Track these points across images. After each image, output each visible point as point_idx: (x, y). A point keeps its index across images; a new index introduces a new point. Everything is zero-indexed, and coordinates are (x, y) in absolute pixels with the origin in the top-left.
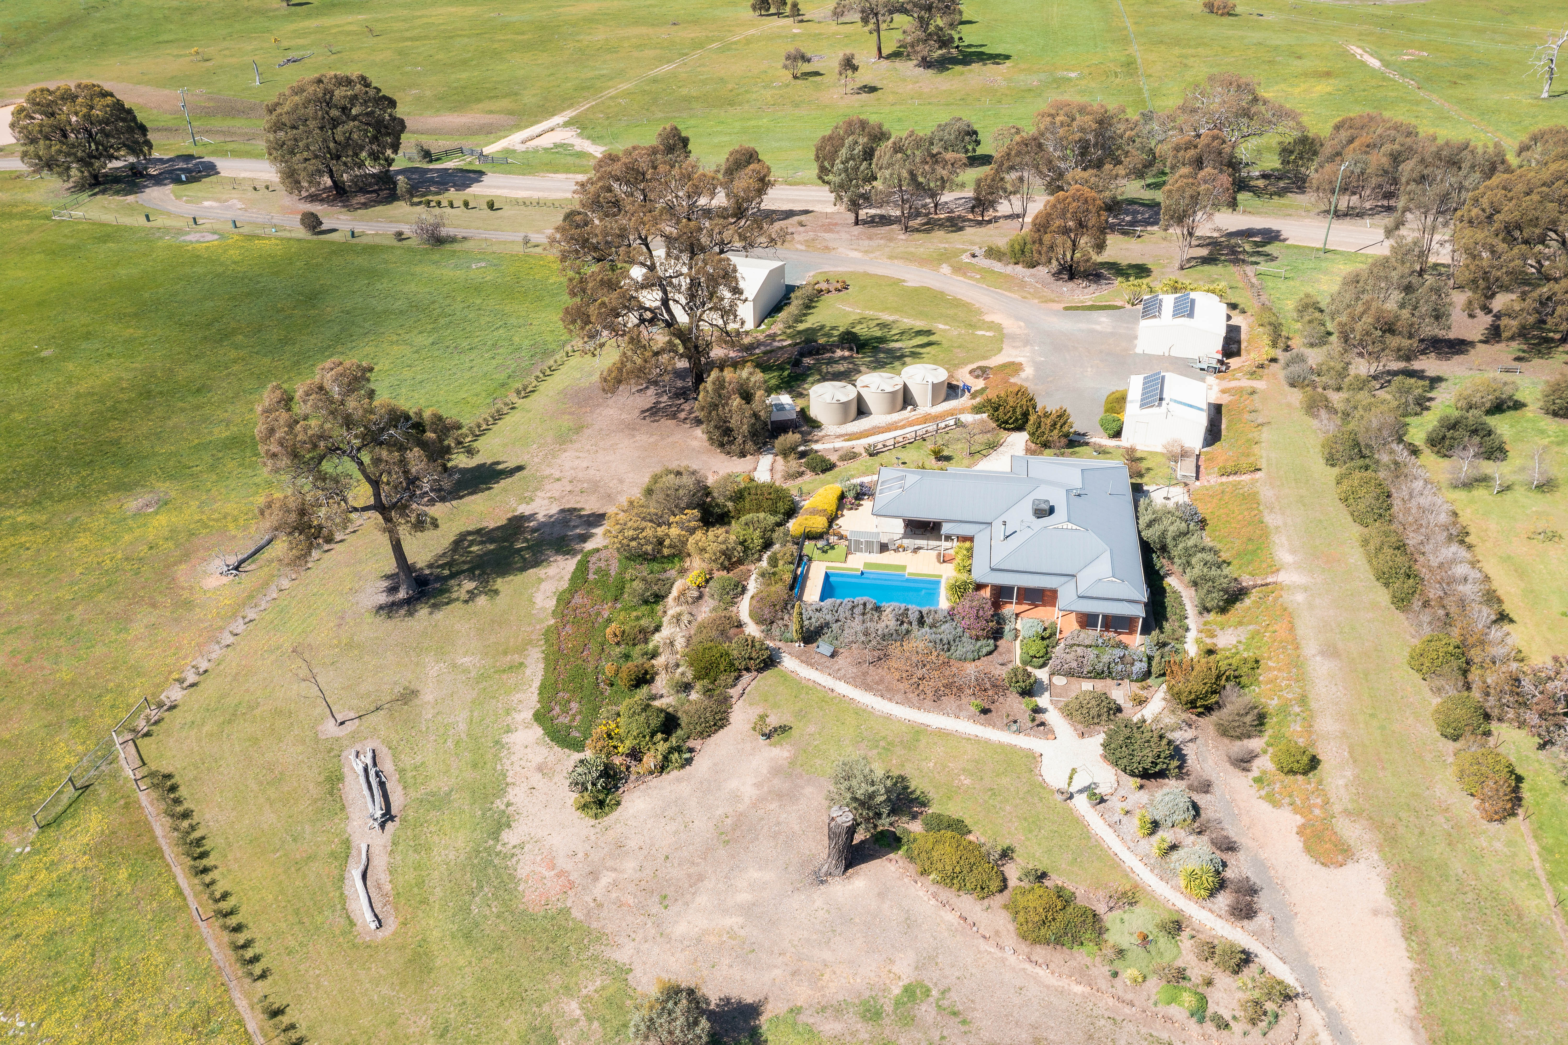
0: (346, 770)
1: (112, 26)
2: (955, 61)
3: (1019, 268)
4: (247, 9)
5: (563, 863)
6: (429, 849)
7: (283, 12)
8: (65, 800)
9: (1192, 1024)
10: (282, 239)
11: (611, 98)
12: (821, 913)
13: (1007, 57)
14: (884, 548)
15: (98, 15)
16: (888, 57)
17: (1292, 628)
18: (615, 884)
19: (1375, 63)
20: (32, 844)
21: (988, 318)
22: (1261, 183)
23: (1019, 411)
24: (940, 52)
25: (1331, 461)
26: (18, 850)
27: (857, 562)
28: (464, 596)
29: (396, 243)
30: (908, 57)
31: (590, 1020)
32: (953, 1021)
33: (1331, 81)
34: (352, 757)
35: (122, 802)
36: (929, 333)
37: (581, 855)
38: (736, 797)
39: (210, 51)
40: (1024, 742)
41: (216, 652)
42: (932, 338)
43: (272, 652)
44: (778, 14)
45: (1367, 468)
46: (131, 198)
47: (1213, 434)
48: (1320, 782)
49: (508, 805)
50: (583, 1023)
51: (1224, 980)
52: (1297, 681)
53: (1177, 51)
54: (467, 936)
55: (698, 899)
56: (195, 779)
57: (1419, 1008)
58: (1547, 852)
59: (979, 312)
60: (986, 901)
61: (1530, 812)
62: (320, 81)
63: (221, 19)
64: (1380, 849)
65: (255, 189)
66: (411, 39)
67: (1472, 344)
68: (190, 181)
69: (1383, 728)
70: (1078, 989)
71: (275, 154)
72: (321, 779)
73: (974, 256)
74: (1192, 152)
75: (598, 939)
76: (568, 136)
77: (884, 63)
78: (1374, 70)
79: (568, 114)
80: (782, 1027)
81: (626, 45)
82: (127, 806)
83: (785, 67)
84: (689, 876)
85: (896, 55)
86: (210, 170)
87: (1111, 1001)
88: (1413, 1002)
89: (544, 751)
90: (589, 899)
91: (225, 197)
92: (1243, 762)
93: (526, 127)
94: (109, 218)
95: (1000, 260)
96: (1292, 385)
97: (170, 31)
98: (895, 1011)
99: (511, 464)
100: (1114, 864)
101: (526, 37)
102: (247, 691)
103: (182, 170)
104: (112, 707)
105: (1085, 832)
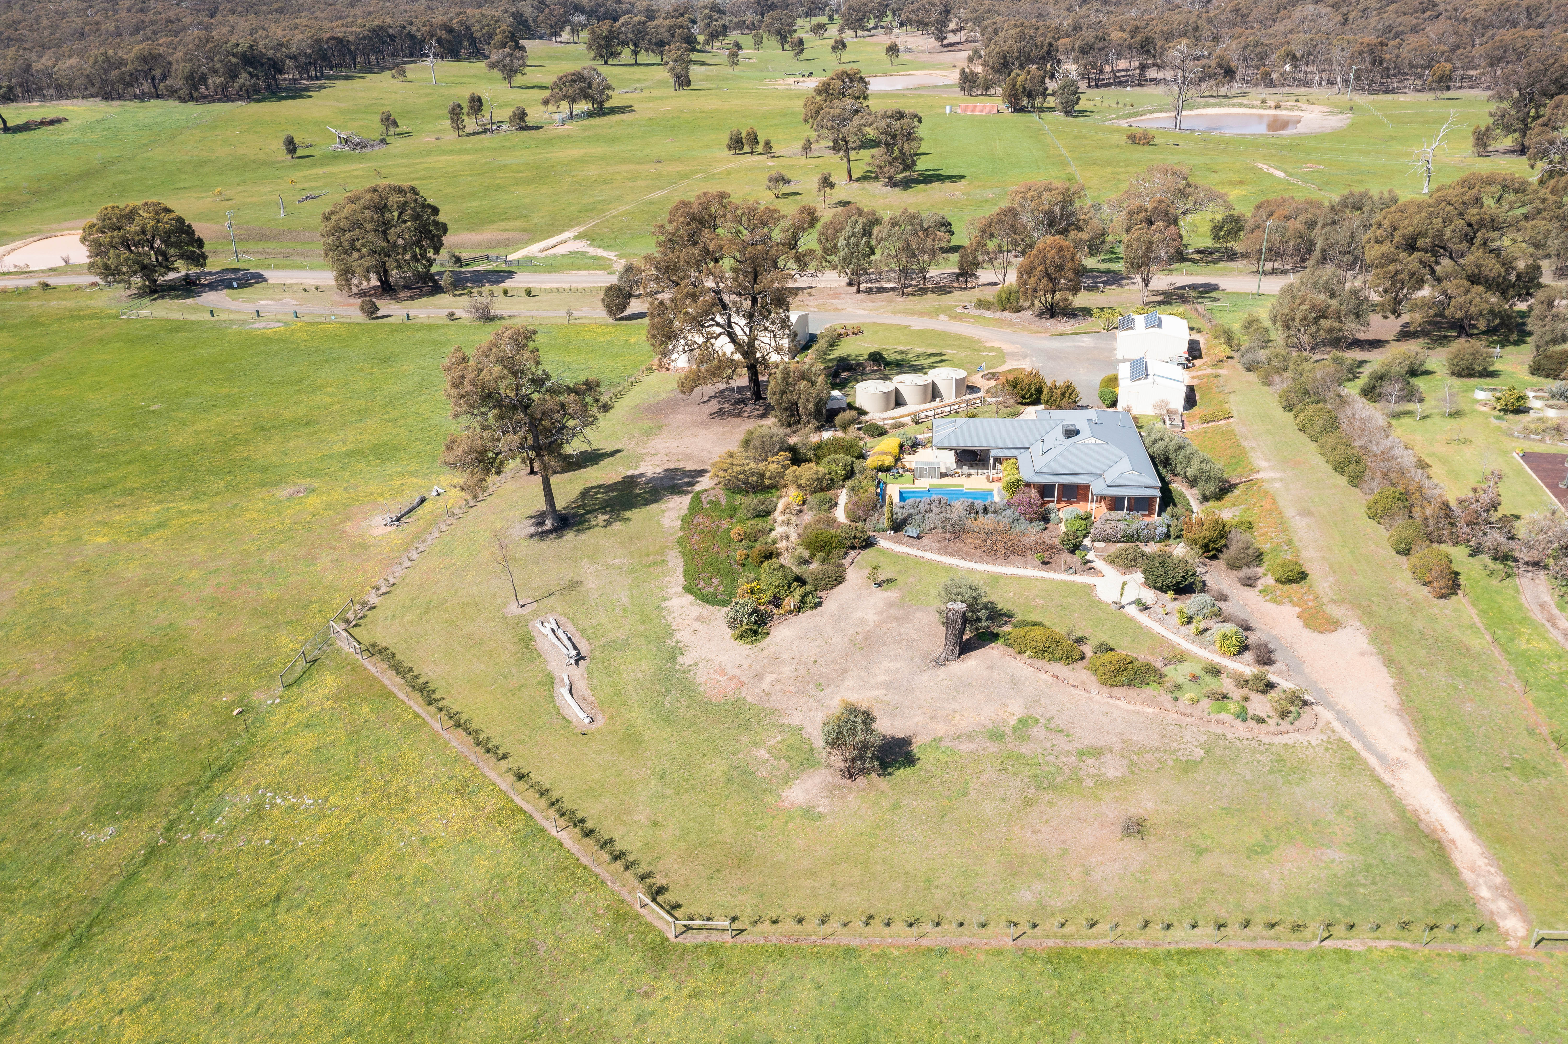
0: (535, 634)
1: (130, 176)
2: (917, 181)
3: (1007, 314)
4: (254, 161)
5: (731, 671)
6: (619, 674)
7: (288, 163)
8: (299, 671)
9: (1239, 723)
10: (343, 324)
11: (614, 217)
12: (945, 682)
13: (963, 177)
14: (943, 475)
15: (114, 168)
16: (858, 180)
17: (1274, 502)
18: (777, 680)
19: (1280, 174)
20: (280, 697)
21: (988, 345)
22: (1197, 256)
23: (1033, 388)
24: (903, 175)
25: (1288, 408)
26: (269, 702)
27: (923, 484)
28: (601, 523)
29: (448, 322)
30: (876, 178)
31: (778, 759)
32: (1059, 735)
33: (1245, 187)
34: (539, 625)
35: (349, 667)
36: (940, 354)
37: (745, 666)
38: (863, 622)
39: (229, 193)
40: (1079, 578)
41: (399, 571)
42: (943, 358)
43: (449, 568)
44: (752, 153)
45: (1317, 402)
46: (190, 301)
47: (1190, 401)
48: (1310, 587)
49: (677, 642)
50: (772, 760)
51: (1256, 697)
52: (1283, 532)
53: (1109, 169)
54: (666, 720)
55: (846, 683)
56: (408, 648)
57: (1402, 704)
58: (1483, 613)
59: (980, 341)
60: (1071, 666)
61: (1467, 591)
62: (375, 190)
63: (232, 169)
64: (1360, 619)
65: (305, 290)
66: (417, 179)
67: (1387, 342)
68: (239, 287)
69: (1352, 552)
70: (1151, 710)
71: (331, 254)
72: (516, 640)
73: (965, 307)
74: (1142, 215)
75: (771, 713)
76: (581, 246)
77: (855, 185)
78: (1279, 178)
79: (576, 231)
80: (929, 750)
81: (619, 177)
82: (354, 669)
83: (769, 188)
84: (836, 670)
85: (864, 178)
86: (259, 278)
87: (1175, 716)
88: (1397, 701)
89: (699, 609)
90: (759, 691)
91: (278, 297)
92: (1249, 583)
93: (540, 241)
94: (176, 315)
95: (989, 309)
96: (1249, 370)
97: (185, 180)
98: (1014, 733)
99: (610, 449)
100: (1164, 642)
101: (524, 174)
102: (434, 593)
103: (234, 279)
104: (320, 611)
105: (1138, 626)
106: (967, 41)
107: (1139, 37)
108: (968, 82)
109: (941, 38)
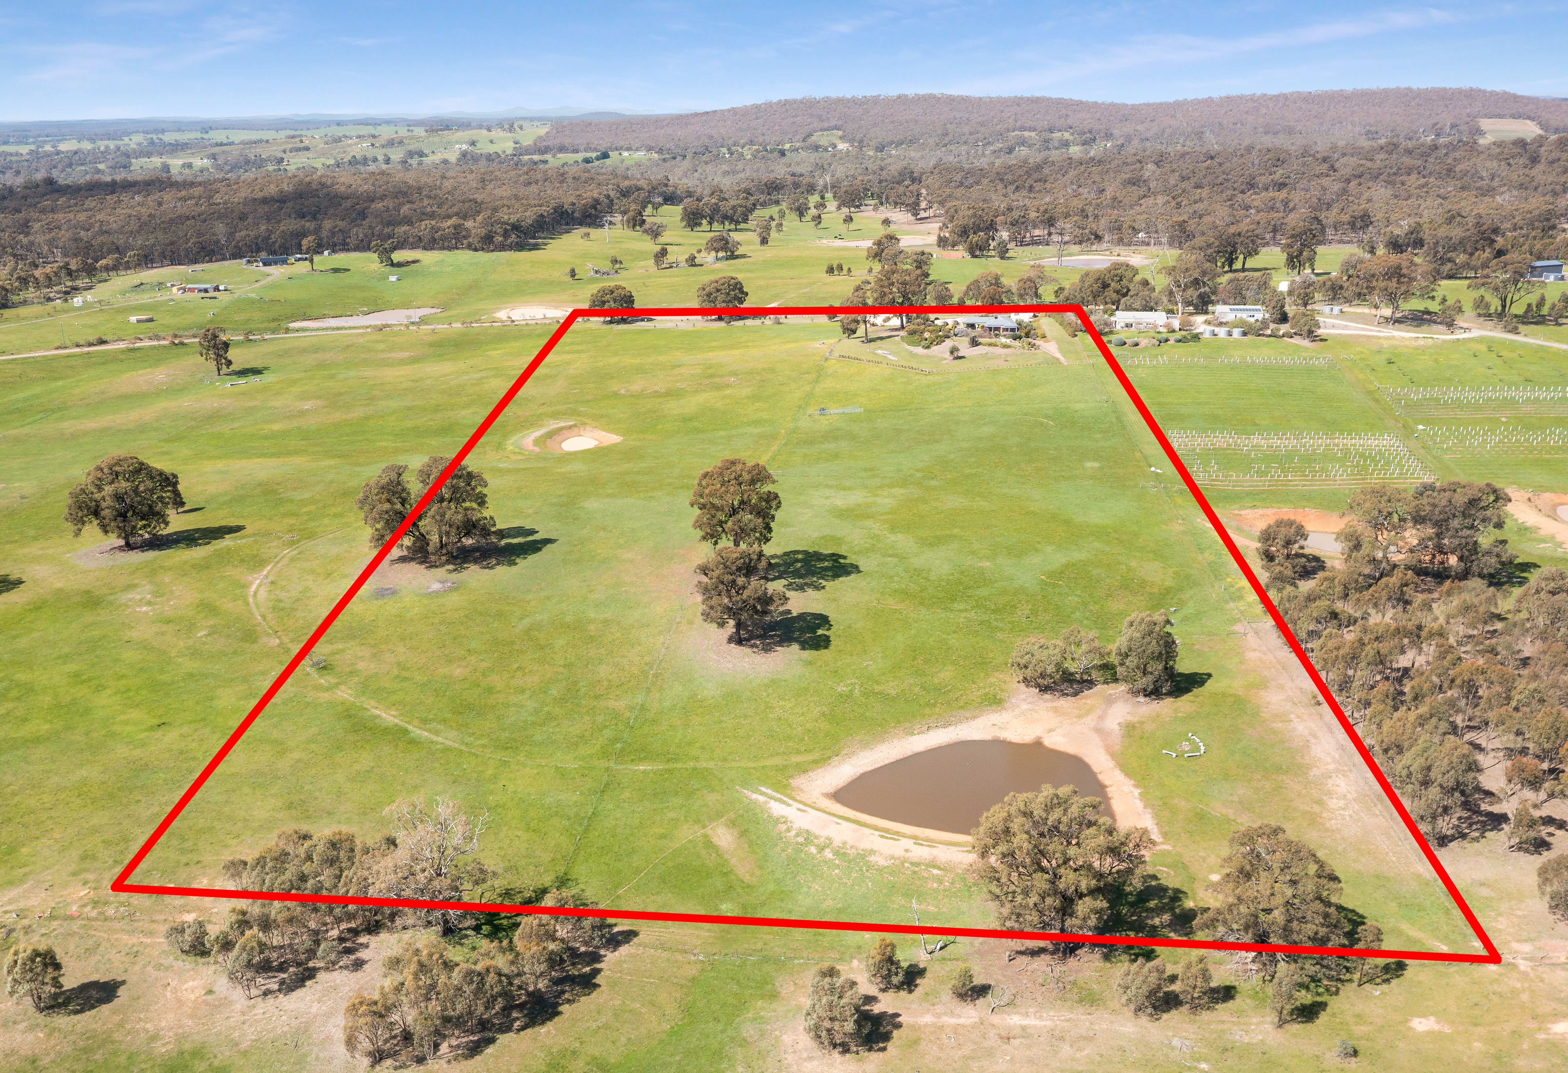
44: (839, 275)
106: (935, 216)
107: (1047, 216)
108: (942, 242)
109: (915, 214)
